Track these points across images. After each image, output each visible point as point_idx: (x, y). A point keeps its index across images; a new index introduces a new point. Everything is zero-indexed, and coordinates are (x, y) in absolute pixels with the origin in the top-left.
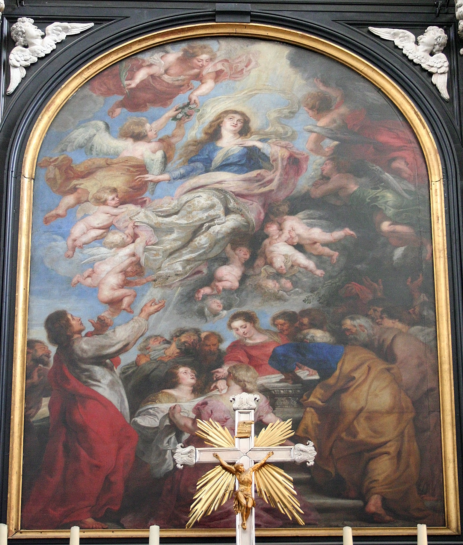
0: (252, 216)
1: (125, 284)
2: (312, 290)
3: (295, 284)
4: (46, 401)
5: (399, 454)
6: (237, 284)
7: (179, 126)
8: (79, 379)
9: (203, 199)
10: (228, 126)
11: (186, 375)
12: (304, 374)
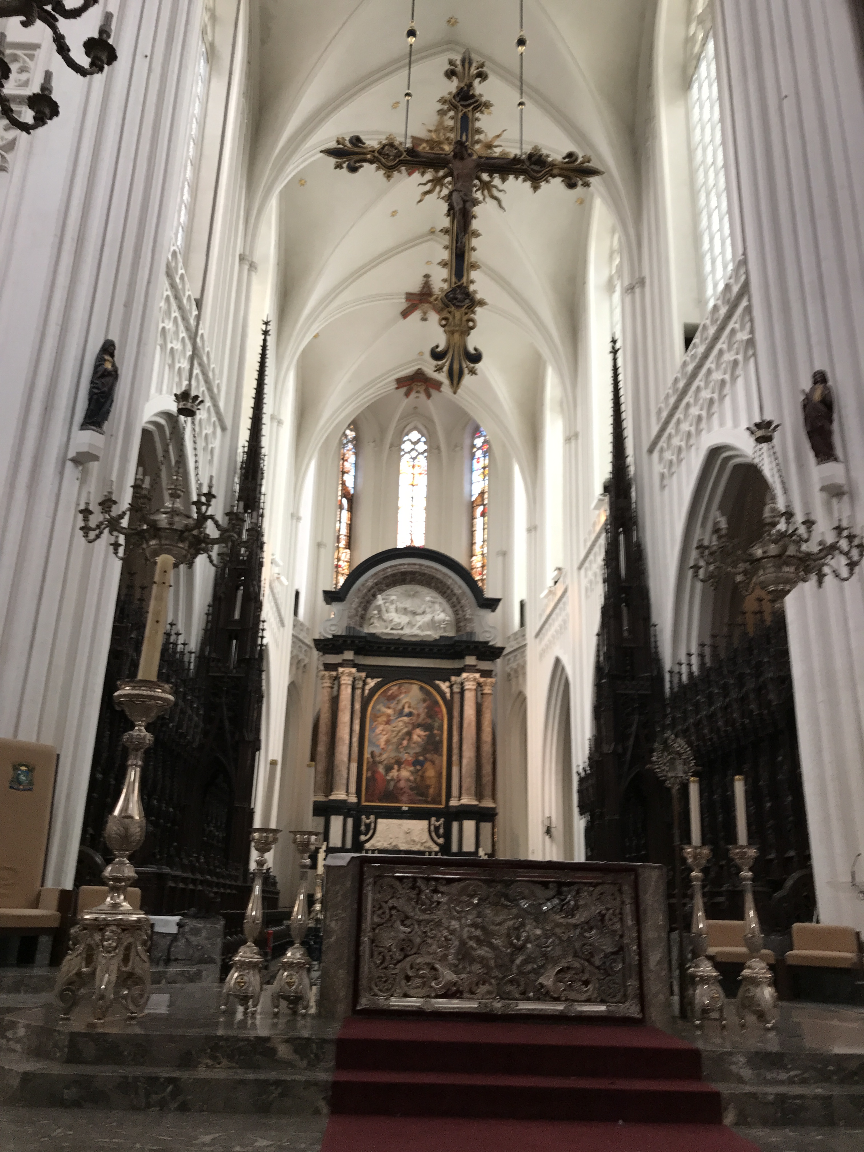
0: (410, 728)
1: (385, 744)
2: (421, 747)
3: (417, 745)
4: (370, 772)
5: (435, 787)
6: (406, 745)
7: (397, 705)
8: (376, 767)
9: (401, 724)
10: (407, 706)
11: (396, 767)
12: (419, 767)
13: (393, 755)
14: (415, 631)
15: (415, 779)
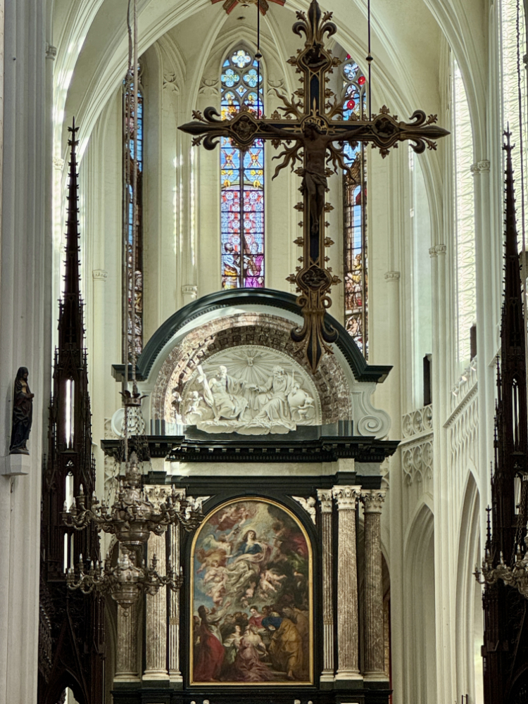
0: (256, 570)
1: (220, 596)
2: (274, 598)
3: (269, 595)
4: (199, 638)
5: (297, 656)
6: (252, 596)
7: (235, 537)
8: (207, 630)
9: (242, 564)
10: (250, 536)
11: (238, 629)
12: (271, 628)
13: (231, 612)
14: (259, 421)
15: (267, 646)
